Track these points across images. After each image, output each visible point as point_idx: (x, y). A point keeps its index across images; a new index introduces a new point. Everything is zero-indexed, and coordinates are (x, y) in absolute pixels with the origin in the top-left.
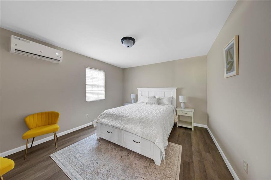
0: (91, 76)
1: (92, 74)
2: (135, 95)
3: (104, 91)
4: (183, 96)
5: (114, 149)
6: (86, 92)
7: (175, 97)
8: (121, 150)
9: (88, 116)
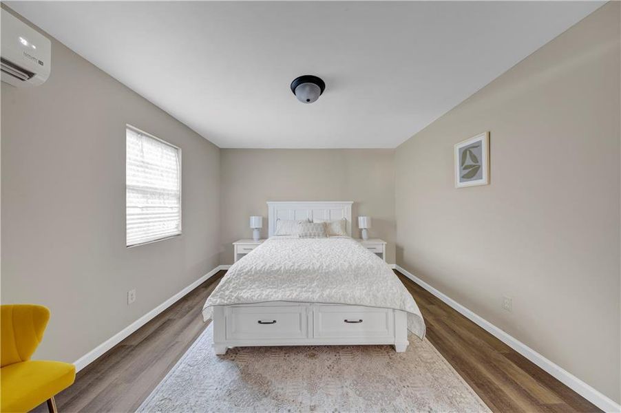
0: (139, 159)
1: (142, 151)
2: (261, 218)
3: (176, 210)
4: (365, 218)
5: (293, 362)
6: (127, 212)
7: (350, 220)
8: (313, 356)
9: (134, 296)
